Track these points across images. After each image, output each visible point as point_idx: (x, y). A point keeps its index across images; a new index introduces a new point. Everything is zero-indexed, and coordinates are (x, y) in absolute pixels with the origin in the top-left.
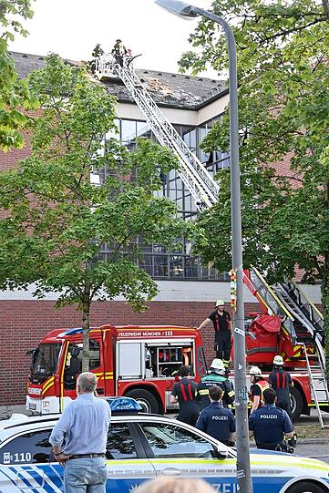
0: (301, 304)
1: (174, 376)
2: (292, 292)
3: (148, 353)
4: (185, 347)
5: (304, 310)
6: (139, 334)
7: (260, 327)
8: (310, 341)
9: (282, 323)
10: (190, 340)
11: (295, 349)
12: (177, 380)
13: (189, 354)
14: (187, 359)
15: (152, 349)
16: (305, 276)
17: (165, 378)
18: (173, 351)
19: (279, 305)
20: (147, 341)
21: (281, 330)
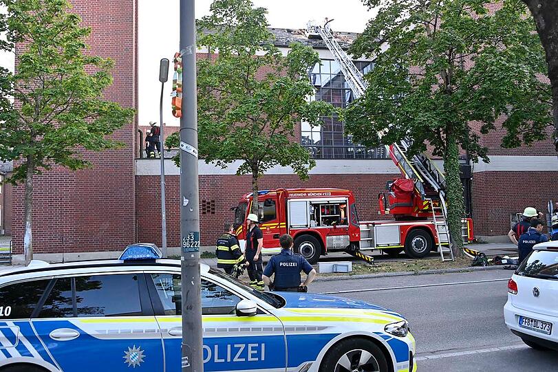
0: (431, 170)
1: (333, 225)
2: (425, 162)
3: (313, 209)
4: (341, 204)
5: (433, 174)
6: (306, 194)
7: (398, 188)
8: (435, 197)
9: (415, 185)
10: (345, 199)
11: (424, 203)
12: (335, 228)
13: (345, 209)
14: (343, 213)
15: (316, 206)
16: (435, 150)
17: (326, 227)
18: (332, 207)
19: (413, 171)
20: (311, 200)
21: (414, 190)
